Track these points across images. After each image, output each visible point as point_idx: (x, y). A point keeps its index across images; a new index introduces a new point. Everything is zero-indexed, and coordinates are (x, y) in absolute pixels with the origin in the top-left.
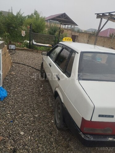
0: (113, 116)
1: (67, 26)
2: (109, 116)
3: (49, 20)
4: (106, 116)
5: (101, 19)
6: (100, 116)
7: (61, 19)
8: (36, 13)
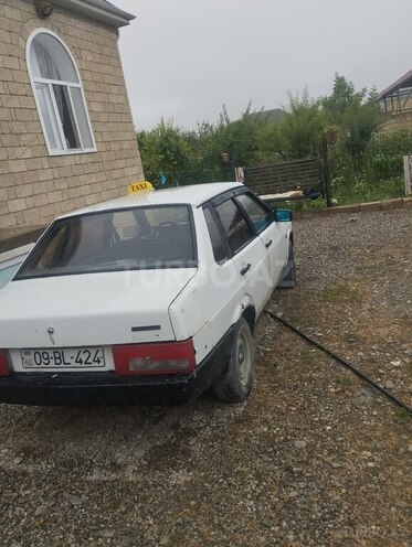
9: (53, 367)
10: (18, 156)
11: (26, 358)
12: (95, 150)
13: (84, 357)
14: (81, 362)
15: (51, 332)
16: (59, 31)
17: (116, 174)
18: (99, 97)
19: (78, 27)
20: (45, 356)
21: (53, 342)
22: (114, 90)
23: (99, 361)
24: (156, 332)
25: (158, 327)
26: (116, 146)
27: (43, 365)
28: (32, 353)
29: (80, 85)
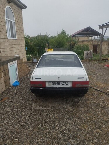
0: (41, 79)
1: (93, 37)
2: (39, 79)
3: (76, 35)
4: (38, 79)
5: (103, 29)
6: (35, 78)
7: (86, 32)
8: (63, 32)
9: (57, 86)
10: (1, 37)
11: (50, 84)
12: (16, 39)
13: (64, 84)
14: (64, 85)
15: (59, 78)
16: (11, 7)
17: (20, 46)
18: (18, 25)
19: (15, 7)
20: (55, 83)
21: (59, 80)
22: (21, 24)
23: (68, 85)
24: (83, 79)
25: (83, 78)
26: (20, 39)
27: (54, 85)
28: (52, 83)
29: (15, 22)
